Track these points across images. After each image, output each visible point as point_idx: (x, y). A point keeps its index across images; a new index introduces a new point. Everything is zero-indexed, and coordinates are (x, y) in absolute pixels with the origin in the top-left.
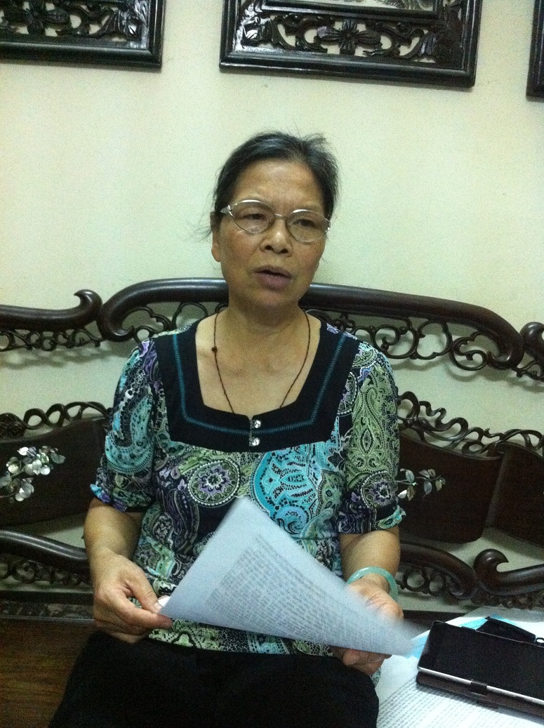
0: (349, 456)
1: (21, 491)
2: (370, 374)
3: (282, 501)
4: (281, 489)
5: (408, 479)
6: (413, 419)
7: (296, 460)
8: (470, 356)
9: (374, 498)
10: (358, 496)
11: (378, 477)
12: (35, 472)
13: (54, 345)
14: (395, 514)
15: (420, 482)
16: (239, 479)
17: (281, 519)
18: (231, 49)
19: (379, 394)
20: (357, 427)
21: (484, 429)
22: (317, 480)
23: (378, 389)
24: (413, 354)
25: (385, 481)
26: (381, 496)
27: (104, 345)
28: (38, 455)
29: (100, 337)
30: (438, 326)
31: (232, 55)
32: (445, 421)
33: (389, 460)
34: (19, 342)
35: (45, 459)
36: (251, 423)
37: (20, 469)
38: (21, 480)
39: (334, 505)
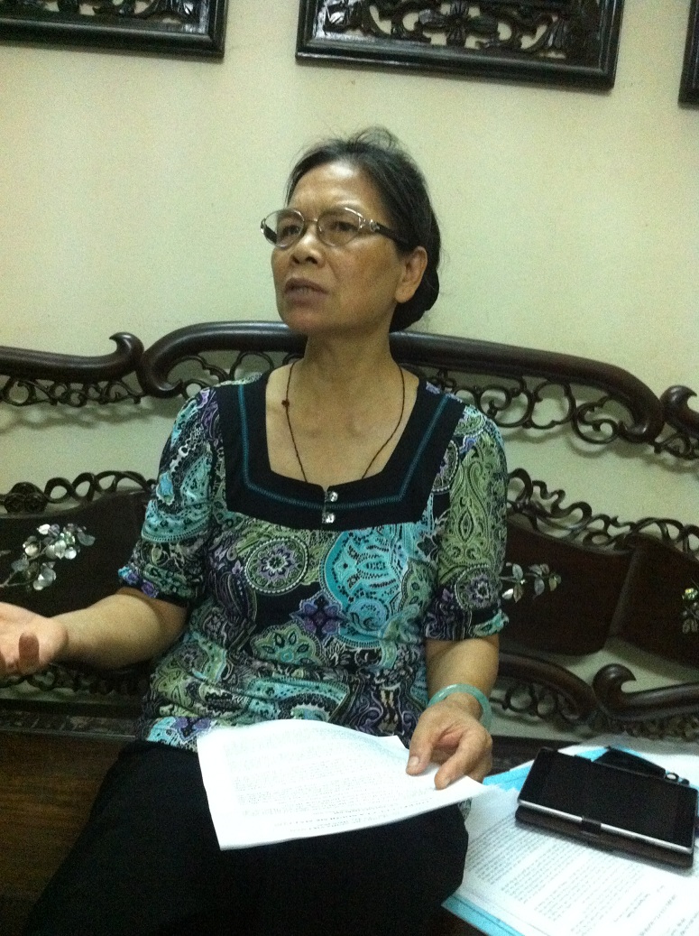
0: (444, 545)
1: (41, 578)
2: (475, 444)
3: (358, 591)
4: (357, 578)
5: (515, 575)
6: (524, 503)
7: (377, 544)
8: (597, 426)
9: (470, 597)
10: (451, 593)
11: (477, 572)
12: (58, 555)
13: (84, 400)
14: (495, 619)
15: (531, 580)
16: (306, 563)
17: (356, 614)
18: (310, 35)
19: (486, 471)
20: (455, 509)
21: (611, 516)
22: (402, 569)
23: (484, 464)
24: (527, 422)
25: (485, 577)
26: (479, 595)
27: (145, 402)
28: (62, 535)
29: (139, 391)
30: (559, 389)
31: (311, 44)
32: (564, 505)
33: (492, 552)
34: (40, 395)
35: (70, 539)
36: (326, 495)
37: (39, 551)
38: (41, 564)
39: (421, 602)
